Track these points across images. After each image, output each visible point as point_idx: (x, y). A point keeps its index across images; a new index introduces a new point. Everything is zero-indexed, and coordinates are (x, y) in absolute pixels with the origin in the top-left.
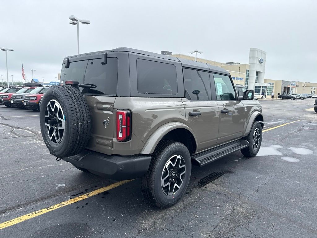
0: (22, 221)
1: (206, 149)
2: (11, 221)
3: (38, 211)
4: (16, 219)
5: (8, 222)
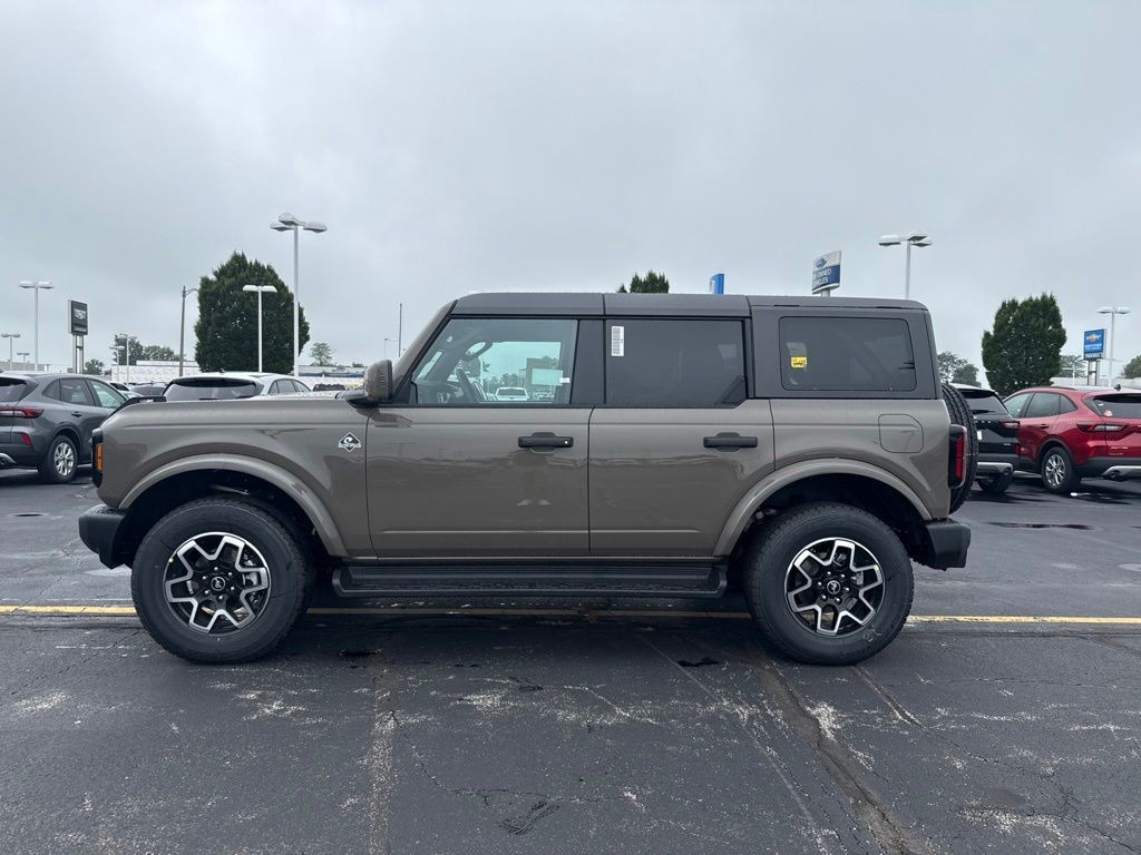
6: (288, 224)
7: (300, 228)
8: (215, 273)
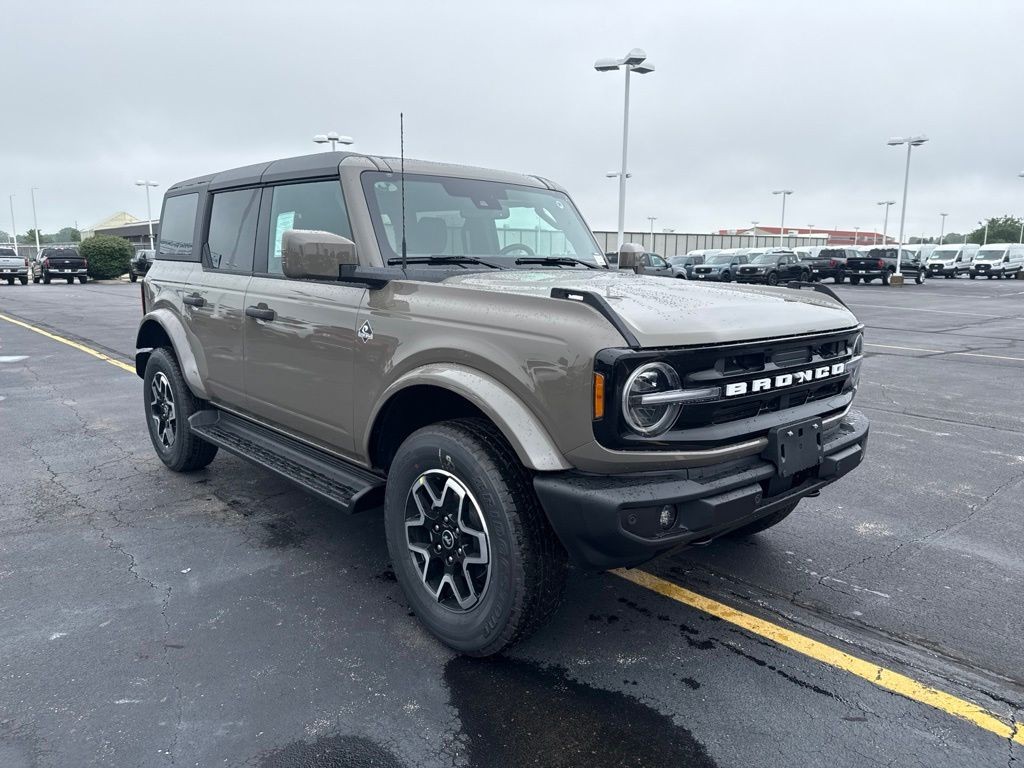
1: (235, 409)
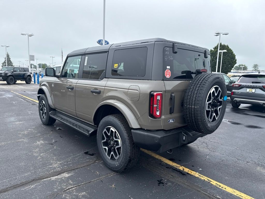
0: (234, 190)
2: (240, 196)
3: (217, 186)
4: (235, 194)
5: (242, 197)
6: (218, 34)
7: (221, 35)
8: (214, 48)
